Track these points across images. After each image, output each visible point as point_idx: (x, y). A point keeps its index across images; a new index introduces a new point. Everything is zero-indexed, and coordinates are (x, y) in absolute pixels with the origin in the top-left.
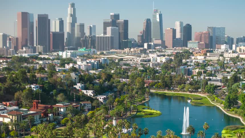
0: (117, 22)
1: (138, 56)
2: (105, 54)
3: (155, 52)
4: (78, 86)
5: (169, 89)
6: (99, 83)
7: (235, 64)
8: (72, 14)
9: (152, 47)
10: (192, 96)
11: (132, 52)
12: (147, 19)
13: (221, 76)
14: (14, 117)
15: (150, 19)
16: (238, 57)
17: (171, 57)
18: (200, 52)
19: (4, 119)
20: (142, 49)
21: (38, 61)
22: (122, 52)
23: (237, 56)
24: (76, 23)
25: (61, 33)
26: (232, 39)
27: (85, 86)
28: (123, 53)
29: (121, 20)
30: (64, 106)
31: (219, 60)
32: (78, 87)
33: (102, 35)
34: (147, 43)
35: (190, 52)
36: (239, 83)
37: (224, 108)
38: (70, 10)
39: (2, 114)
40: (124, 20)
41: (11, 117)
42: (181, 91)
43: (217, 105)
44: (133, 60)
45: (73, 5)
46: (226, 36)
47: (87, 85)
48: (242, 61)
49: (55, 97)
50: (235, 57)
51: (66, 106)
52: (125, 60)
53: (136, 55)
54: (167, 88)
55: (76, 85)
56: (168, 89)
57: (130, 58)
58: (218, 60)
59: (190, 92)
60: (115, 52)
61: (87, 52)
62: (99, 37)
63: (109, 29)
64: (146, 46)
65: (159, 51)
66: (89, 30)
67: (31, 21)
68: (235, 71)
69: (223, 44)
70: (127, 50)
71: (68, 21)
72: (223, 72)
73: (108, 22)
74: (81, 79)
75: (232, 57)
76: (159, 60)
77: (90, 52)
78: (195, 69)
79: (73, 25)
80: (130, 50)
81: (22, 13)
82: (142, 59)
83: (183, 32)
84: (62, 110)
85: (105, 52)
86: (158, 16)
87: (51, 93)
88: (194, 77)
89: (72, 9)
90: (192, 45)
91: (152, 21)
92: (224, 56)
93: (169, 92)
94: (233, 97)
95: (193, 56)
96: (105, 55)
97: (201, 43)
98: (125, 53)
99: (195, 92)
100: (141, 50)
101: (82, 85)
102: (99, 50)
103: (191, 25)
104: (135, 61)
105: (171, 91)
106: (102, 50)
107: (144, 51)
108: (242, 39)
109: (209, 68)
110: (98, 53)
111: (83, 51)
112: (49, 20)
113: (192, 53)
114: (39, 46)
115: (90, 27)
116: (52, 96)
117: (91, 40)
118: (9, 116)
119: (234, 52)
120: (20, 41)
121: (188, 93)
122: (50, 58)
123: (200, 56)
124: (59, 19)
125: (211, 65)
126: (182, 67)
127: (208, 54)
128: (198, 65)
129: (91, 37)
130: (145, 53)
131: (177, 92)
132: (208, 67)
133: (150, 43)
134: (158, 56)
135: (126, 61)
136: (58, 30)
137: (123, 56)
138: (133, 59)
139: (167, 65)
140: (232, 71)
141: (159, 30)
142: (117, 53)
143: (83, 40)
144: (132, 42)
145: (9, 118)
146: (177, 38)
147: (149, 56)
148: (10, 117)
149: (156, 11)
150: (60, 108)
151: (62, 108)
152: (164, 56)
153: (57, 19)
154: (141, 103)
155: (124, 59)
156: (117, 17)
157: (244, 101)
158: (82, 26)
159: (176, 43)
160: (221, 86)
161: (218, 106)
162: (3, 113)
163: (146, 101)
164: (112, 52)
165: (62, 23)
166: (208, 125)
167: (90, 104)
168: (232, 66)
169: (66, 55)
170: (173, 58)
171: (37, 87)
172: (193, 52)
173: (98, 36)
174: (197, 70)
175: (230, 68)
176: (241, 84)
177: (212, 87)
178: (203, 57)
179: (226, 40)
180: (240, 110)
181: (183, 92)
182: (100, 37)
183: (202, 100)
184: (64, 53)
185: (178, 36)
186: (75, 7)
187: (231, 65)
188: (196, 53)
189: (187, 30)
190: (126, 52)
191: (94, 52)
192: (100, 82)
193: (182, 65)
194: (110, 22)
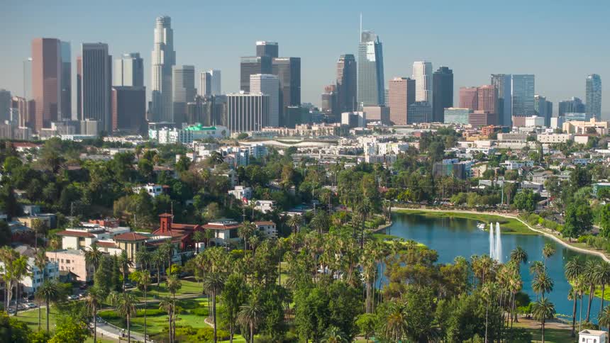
0: (273, 63)
1: (332, 142)
2: (251, 138)
3: (370, 133)
4: (239, 192)
5: (430, 204)
6: (281, 187)
7: (567, 155)
8: (163, 43)
9: (361, 122)
10: (484, 217)
11: (314, 133)
12: (347, 55)
13: (541, 179)
14: (129, 245)
15: (352, 56)
16: (570, 142)
17: (411, 144)
18: (477, 133)
19: (106, 250)
20: (339, 125)
21: (108, 150)
22: (291, 134)
23: (568, 139)
24: (175, 64)
25: (137, 88)
26: (549, 105)
27: (254, 192)
28: (294, 136)
29: (283, 57)
30: (227, 228)
31: (527, 148)
32: (239, 194)
33: (242, 93)
34: (347, 111)
35: (455, 133)
36: (589, 188)
37: (563, 237)
38: (158, 35)
39: (100, 241)
40: (292, 59)
41: (123, 245)
42: (458, 209)
43: (545, 232)
44: (320, 151)
45: (166, 23)
46: (535, 96)
47: (258, 188)
48: (581, 151)
49: (197, 212)
50: (565, 142)
51: (231, 227)
52: (302, 150)
53: (325, 140)
54: (425, 202)
55: (233, 189)
56: (427, 205)
57: (312, 147)
58: (524, 149)
59: (478, 210)
60: (273, 134)
61: (206, 133)
62: (233, 97)
63: (255, 79)
64: (345, 118)
65: (380, 131)
66: (204, 82)
67: (64, 60)
68: (570, 169)
69: (530, 115)
70: (302, 128)
71: (154, 59)
72: (543, 171)
73: (252, 64)
74: (243, 178)
75: (556, 141)
76: (383, 149)
77: (214, 133)
78: (478, 166)
79: (166, 69)
80: (310, 128)
81: (45, 40)
82: (341, 147)
83: (431, 87)
84: (222, 236)
85: (250, 134)
86: (371, 49)
87: (188, 202)
88: (480, 181)
89: (165, 29)
90: (455, 118)
91: (357, 59)
92: (538, 139)
93: (428, 210)
94: (582, 213)
95: (464, 140)
96: (250, 140)
97: (477, 112)
98: (297, 135)
99: (489, 209)
100: (337, 129)
101: (248, 189)
102: (233, 129)
103: (451, 71)
104: (327, 152)
105: (435, 209)
106: (241, 129)
107: (344, 131)
108: (574, 105)
109: (509, 165)
110: (234, 135)
111: (196, 132)
112: (110, 58)
113: (460, 135)
114: (87, 120)
115: (208, 76)
116: (191, 208)
117: (212, 106)
118: (117, 245)
119: (559, 131)
120: (39, 107)
121: (474, 212)
122: (132, 144)
123: (481, 139)
124: (132, 55)
125: (513, 158)
126: (446, 162)
127: (500, 136)
128: (480, 158)
129: (213, 99)
130: (347, 135)
131: (448, 211)
132: (507, 162)
133: (355, 113)
134: (381, 141)
135: (304, 152)
136: (129, 82)
137: (295, 143)
138: (321, 148)
139: (410, 159)
140: (562, 170)
141: (376, 81)
142: (280, 135)
143: (193, 105)
144: (311, 112)
145: (119, 248)
146: (417, 100)
147: (357, 141)
148: (121, 247)
149: (366, 37)
150: (218, 232)
151: (222, 231)
152: (395, 140)
153: (127, 55)
154: (376, 230)
155: (299, 149)
156: (271, 50)
157: (607, 220)
158: (189, 73)
159: (415, 112)
160: (546, 198)
161: (546, 234)
162: (103, 238)
163: (387, 225)
164: (267, 134)
165: (138, 65)
166: (552, 248)
167: (273, 227)
168: (563, 160)
169: (168, 137)
170: (417, 145)
171: (158, 190)
172: (463, 133)
173: (231, 95)
174: (483, 169)
175: (558, 164)
176: (595, 189)
177: (530, 195)
178: (488, 143)
179: (536, 108)
180: (600, 238)
181: (462, 209)
182: (237, 97)
183: (508, 224)
184: (163, 132)
185: (420, 96)
186: (172, 27)
187: (559, 157)
188: (470, 135)
189: (442, 82)
190: (301, 134)
191: (224, 132)
192: (283, 184)
193: (445, 158)
194: (258, 63)
